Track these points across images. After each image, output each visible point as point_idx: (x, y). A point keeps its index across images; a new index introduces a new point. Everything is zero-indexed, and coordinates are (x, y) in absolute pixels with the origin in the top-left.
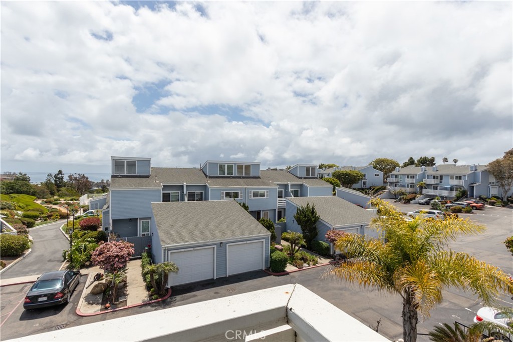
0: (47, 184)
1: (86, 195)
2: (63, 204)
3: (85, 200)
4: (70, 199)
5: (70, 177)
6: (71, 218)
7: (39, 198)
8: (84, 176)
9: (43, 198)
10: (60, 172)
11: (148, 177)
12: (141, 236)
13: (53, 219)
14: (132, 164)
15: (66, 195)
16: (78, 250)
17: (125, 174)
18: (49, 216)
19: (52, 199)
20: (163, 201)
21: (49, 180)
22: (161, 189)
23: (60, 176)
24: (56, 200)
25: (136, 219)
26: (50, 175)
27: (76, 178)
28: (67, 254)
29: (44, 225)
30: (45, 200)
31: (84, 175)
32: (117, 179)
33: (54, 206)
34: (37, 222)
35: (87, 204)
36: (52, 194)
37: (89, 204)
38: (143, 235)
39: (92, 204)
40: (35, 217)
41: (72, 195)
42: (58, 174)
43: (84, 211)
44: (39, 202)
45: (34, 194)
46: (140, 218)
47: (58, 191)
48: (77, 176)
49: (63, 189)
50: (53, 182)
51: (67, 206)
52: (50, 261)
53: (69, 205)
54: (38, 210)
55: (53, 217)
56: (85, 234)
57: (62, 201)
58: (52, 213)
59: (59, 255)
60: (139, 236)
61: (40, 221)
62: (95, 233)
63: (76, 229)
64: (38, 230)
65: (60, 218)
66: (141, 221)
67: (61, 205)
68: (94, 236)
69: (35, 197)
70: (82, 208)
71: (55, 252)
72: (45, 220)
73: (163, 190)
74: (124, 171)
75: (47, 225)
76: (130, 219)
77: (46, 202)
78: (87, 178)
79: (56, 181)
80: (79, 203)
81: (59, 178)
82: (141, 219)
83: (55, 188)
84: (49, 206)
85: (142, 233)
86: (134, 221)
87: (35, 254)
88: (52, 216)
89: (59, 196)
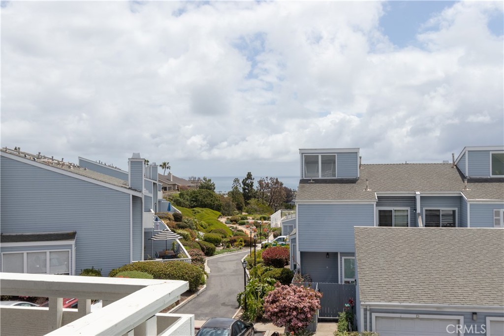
0: (234, 194)
1: (279, 211)
2: (251, 224)
3: (277, 219)
4: (259, 216)
5: (260, 182)
6: (259, 247)
7: (224, 215)
8: (277, 182)
9: (228, 216)
10: (249, 176)
11: (353, 181)
12: (343, 283)
13: (237, 246)
14: (329, 160)
15: (256, 211)
16: (254, 293)
17: (320, 177)
18: (232, 242)
19: (238, 216)
20: (380, 225)
21: (236, 188)
22: (375, 204)
23: (249, 181)
24: (242, 219)
25: (336, 254)
26: (236, 180)
27: (267, 184)
28: (242, 298)
29: (225, 254)
30: (230, 217)
31: (277, 179)
32: (307, 185)
33: (240, 228)
34: (218, 249)
35: (279, 226)
36: (240, 209)
37: (282, 227)
38: (346, 282)
39: (285, 227)
40: (217, 242)
41: (263, 212)
42: (247, 179)
43: (275, 236)
44: (223, 220)
45: (218, 208)
46: (341, 253)
47: (247, 204)
48: (269, 182)
49: (252, 201)
50: (241, 191)
51: (255, 227)
52: (224, 304)
53: (258, 226)
54: (221, 232)
55: (236, 244)
56: (266, 270)
57: (250, 220)
58: (236, 237)
59: (234, 298)
60: (339, 283)
61: (222, 248)
62: (278, 271)
63: (259, 263)
64: (218, 260)
65: (245, 246)
66: (343, 258)
67: (248, 225)
68: (276, 276)
69: (220, 213)
70: (273, 231)
71: (230, 294)
72: (228, 247)
73: (376, 205)
74: (318, 171)
75: (229, 254)
76: (328, 254)
77: (232, 221)
78: (282, 184)
79: (244, 189)
80: (270, 225)
81: (248, 185)
82: (343, 254)
83: (242, 199)
84: (235, 226)
85: (344, 279)
86: (332, 257)
87: (209, 293)
88: (235, 241)
89: (247, 212)
